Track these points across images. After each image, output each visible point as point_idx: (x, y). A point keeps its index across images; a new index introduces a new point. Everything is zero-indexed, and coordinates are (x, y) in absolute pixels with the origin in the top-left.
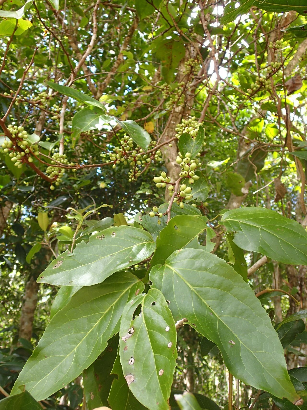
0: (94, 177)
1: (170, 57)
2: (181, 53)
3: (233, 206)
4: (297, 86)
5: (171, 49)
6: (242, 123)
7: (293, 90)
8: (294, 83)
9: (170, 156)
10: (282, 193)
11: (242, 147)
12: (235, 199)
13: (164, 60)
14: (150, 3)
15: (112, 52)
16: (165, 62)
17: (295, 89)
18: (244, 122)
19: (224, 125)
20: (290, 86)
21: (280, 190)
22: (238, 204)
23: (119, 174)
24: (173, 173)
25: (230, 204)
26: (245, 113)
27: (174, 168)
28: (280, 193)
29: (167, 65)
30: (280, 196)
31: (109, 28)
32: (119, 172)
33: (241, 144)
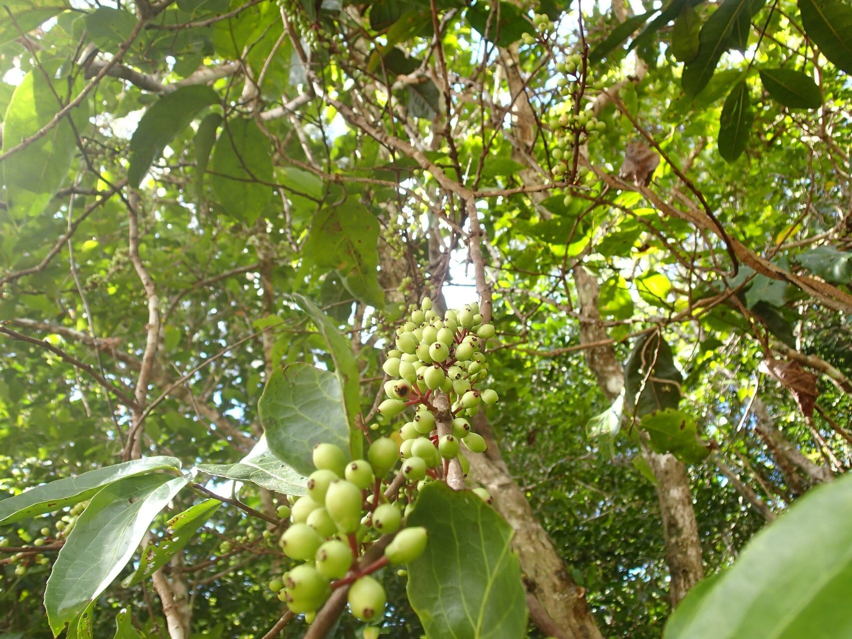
0: (342, 628)
1: (350, 249)
2: (368, 227)
3: (674, 499)
4: (648, 164)
5: (341, 230)
6: (561, 343)
7: (646, 176)
8: (637, 163)
9: (478, 475)
10: (807, 385)
11: (602, 371)
12: (668, 481)
13: (340, 262)
14: (248, 181)
15: (256, 364)
16: (344, 266)
17: (651, 169)
18: (563, 339)
19: (533, 366)
20: (635, 172)
21: (798, 381)
22: (681, 489)
23: (394, 582)
24: (507, 508)
25: (665, 500)
26: (554, 324)
27: (503, 495)
28: (803, 390)
29: (355, 269)
30: (807, 395)
31: (228, 327)
32: (391, 580)
33: (598, 368)
